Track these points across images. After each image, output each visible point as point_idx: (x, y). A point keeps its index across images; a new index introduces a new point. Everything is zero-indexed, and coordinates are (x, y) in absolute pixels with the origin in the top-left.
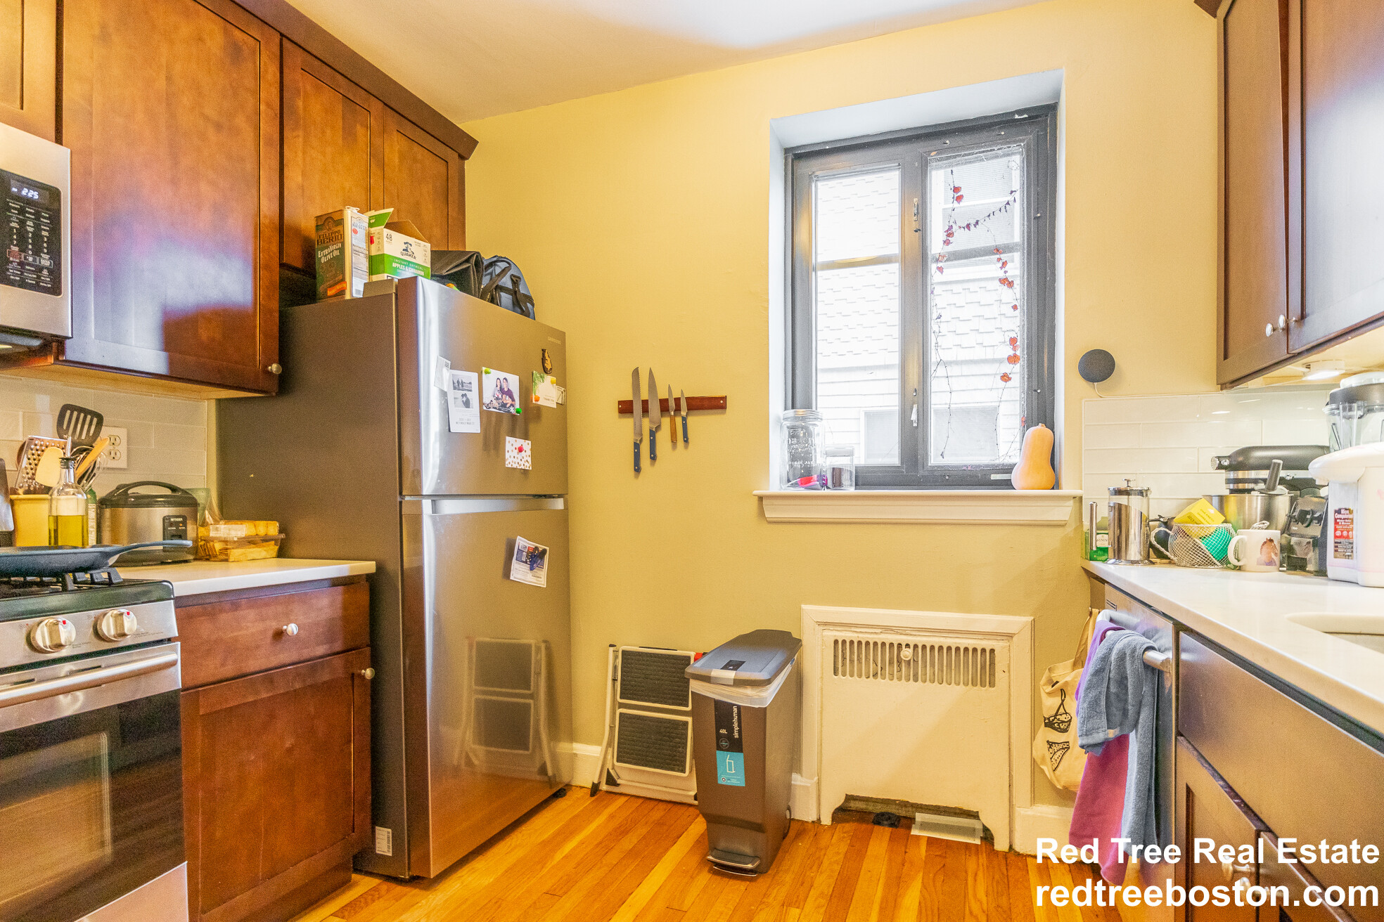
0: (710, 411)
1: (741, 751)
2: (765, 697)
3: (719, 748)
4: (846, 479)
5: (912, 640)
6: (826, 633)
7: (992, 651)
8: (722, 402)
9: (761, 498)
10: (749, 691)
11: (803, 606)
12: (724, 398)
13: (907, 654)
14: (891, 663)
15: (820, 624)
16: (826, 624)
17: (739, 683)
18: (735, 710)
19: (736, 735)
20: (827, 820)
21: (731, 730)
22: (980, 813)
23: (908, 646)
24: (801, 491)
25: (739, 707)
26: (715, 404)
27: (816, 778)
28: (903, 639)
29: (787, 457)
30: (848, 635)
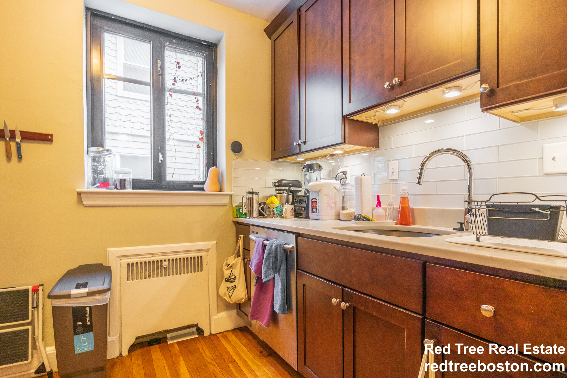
1: (92, 331)
4: (128, 185)
5: (167, 258)
6: (122, 261)
7: (201, 257)
8: (50, 137)
9: (79, 194)
10: (98, 297)
11: (109, 249)
12: (52, 135)
13: (165, 264)
14: (157, 268)
15: (118, 257)
16: (122, 256)
17: (91, 294)
18: (88, 309)
19: (88, 323)
20: (125, 353)
21: (84, 321)
22: (198, 324)
23: (165, 260)
24: (103, 190)
25: (90, 308)
26: (46, 138)
28: (163, 258)
29: (92, 172)
30: (134, 260)
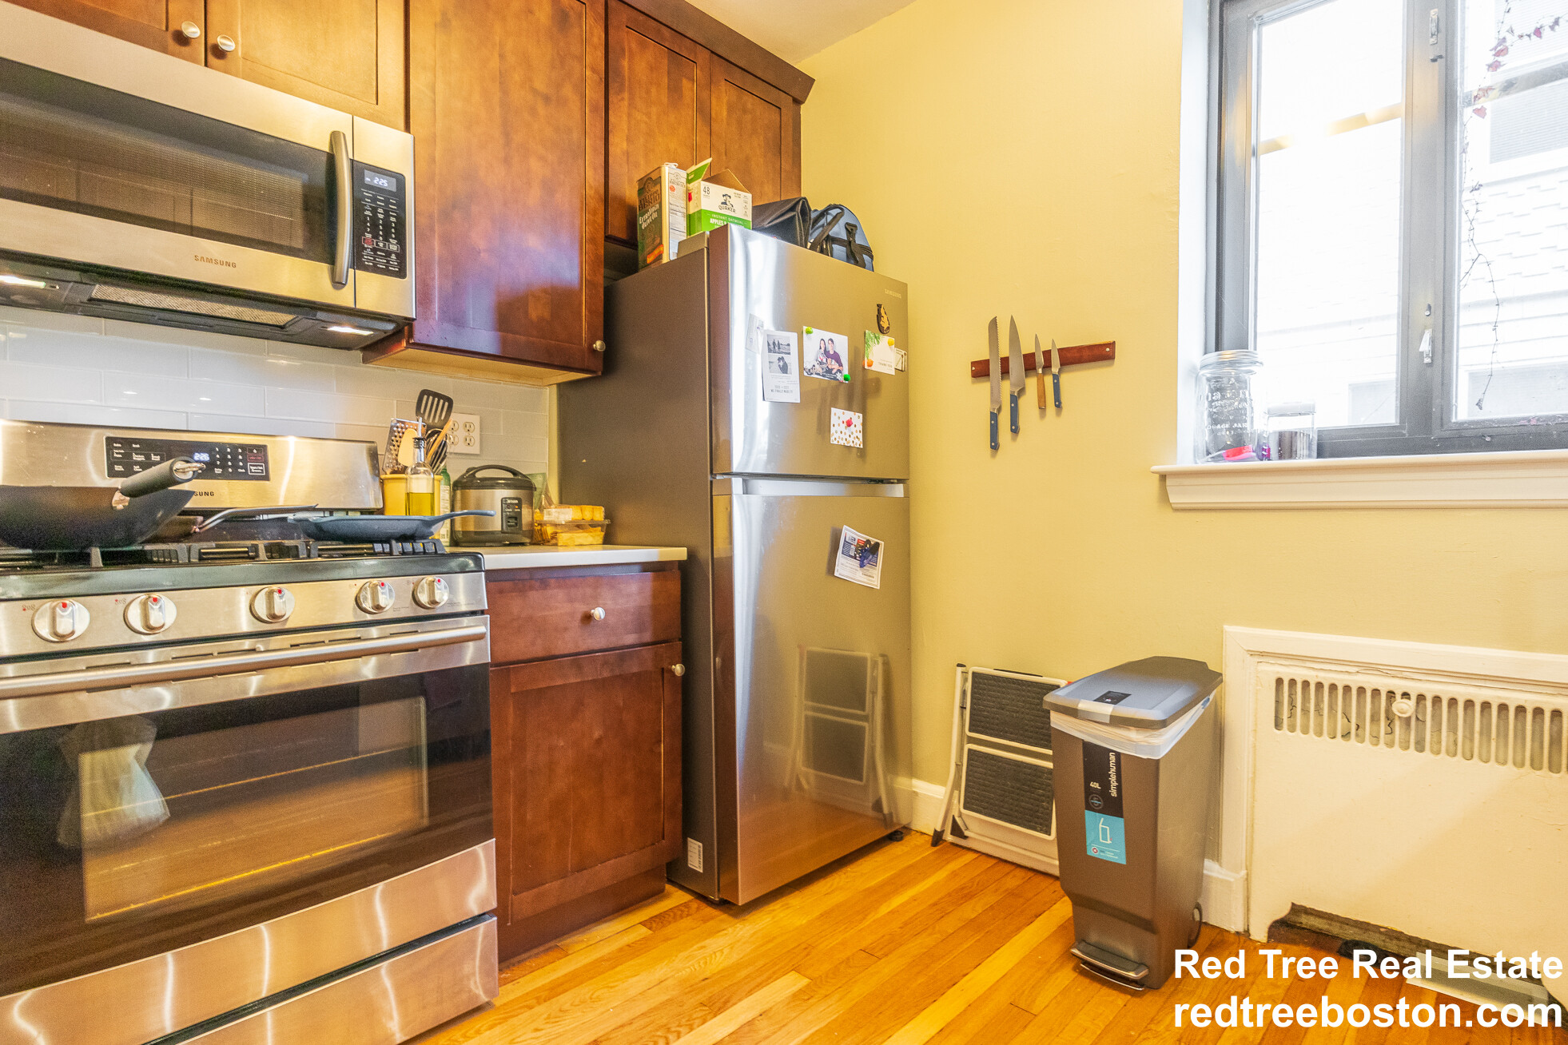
0: (1093, 364)
1: (1122, 817)
2: (1160, 745)
3: (1089, 807)
5: (1415, 688)
6: (1264, 667)
8: (1108, 349)
9: (1163, 477)
10: (1133, 734)
11: (1227, 628)
12: (1112, 345)
13: (1404, 707)
14: (1375, 719)
15: (1253, 653)
16: (1262, 654)
17: (1117, 721)
18: (1112, 758)
19: (1114, 793)
20: (1259, 933)
21: (1106, 785)
23: (1406, 695)
24: (1228, 464)
25: (1118, 755)
26: (1099, 354)
27: (1243, 873)
28: (1399, 686)
29: (1206, 420)
30: (1300, 673)
